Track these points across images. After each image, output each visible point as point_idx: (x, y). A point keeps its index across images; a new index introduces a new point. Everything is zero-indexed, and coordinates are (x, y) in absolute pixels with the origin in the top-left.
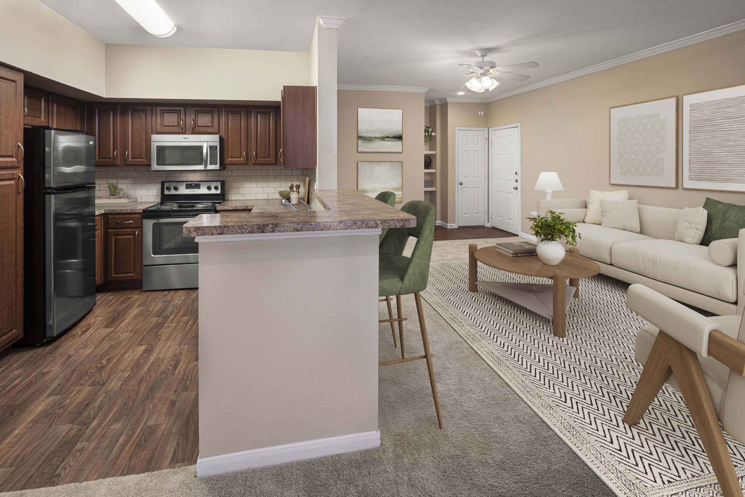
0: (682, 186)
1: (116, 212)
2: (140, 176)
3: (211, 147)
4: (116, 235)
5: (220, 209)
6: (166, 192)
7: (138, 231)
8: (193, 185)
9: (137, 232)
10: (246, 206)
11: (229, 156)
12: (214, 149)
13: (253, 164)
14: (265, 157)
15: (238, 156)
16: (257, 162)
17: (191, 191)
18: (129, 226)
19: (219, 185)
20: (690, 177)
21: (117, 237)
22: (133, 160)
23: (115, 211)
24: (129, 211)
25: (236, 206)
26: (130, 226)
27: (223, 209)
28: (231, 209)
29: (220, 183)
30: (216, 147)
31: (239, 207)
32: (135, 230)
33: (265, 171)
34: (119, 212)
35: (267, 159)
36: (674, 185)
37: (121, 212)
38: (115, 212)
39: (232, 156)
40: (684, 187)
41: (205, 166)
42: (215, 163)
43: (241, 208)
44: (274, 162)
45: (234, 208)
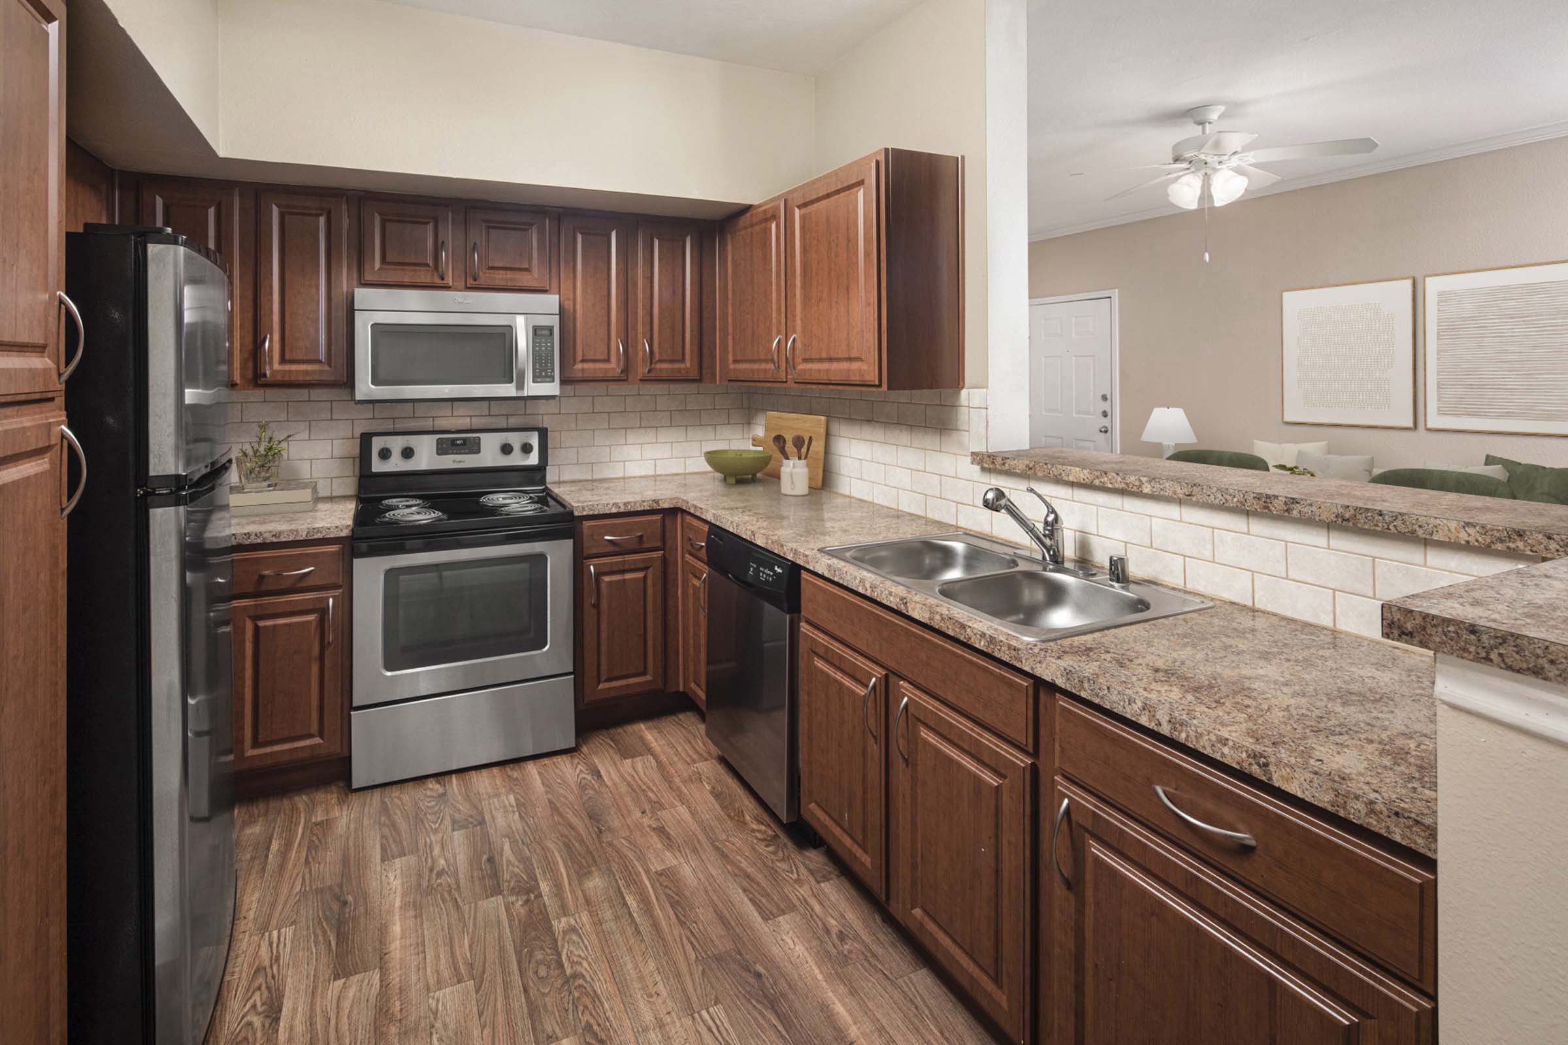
0: (1426, 425)
1: (259, 541)
2: (283, 417)
3: (536, 330)
4: (256, 618)
5: (585, 513)
6: (378, 466)
7: (334, 597)
8: (458, 442)
9: (331, 600)
10: (654, 501)
11: (579, 358)
12: (543, 336)
13: (640, 380)
14: (672, 361)
15: (602, 358)
16: (653, 375)
17: (454, 461)
18: (301, 585)
19: (534, 440)
20: (1439, 411)
21: (261, 624)
22: (287, 367)
23: (253, 537)
24: (302, 536)
25: (629, 503)
26: (309, 582)
27: (591, 513)
28: (614, 510)
29: (536, 434)
30: (551, 329)
31: (635, 503)
32: (323, 594)
33: (647, 397)
34: (270, 539)
35: (676, 366)
36: (1410, 424)
37: (275, 540)
38: (254, 540)
39: (585, 358)
40: (1429, 425)
41: (520, 386)
42: (546, 376)
43: (642, 508)
44: (694, 374)
45: (622, 507)
